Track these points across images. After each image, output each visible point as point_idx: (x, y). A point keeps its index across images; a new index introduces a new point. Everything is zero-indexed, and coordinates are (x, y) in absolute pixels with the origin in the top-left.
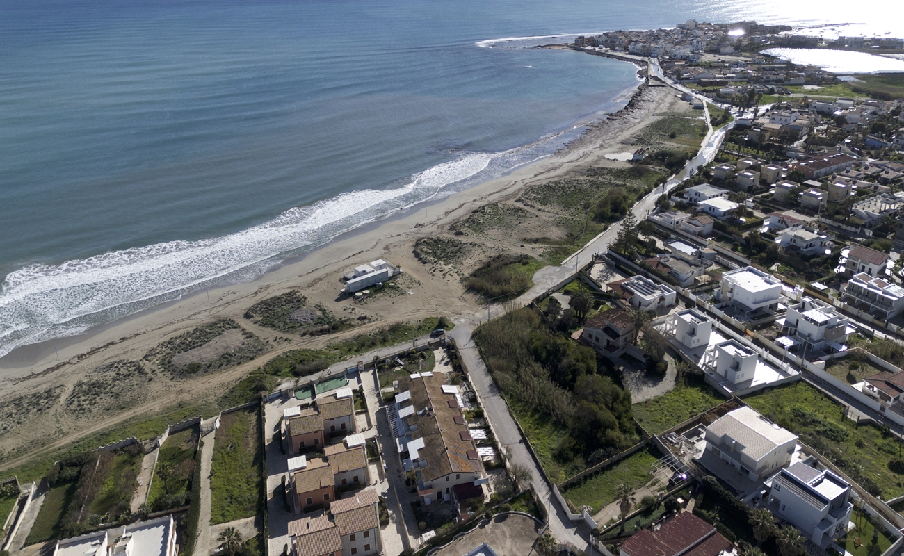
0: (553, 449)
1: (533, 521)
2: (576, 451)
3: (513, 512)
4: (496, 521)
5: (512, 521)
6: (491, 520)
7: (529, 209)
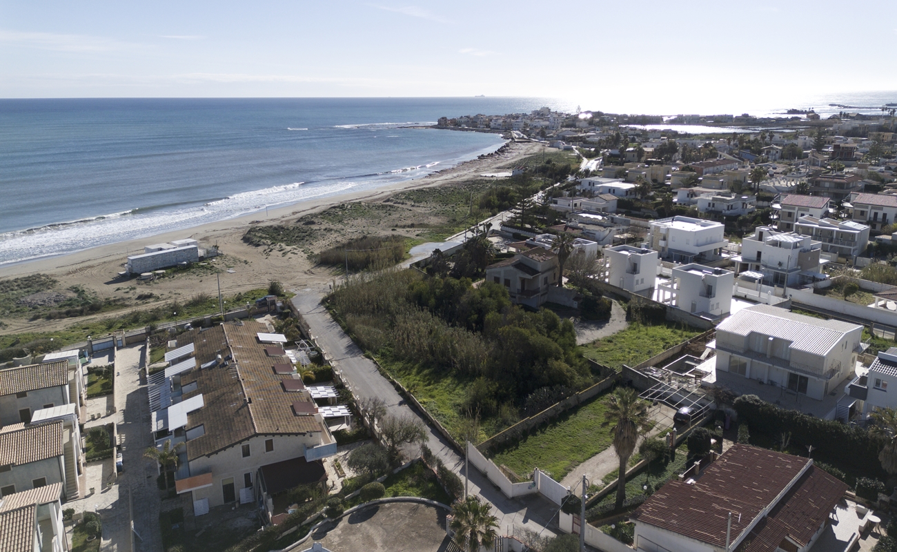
0: (459, 405)
1: (433, 509)
2: (501, 399)
3: (390, 498)
4: (353, 520)
5: (388, 516)
6: (340, 519)
7: (400, 206)
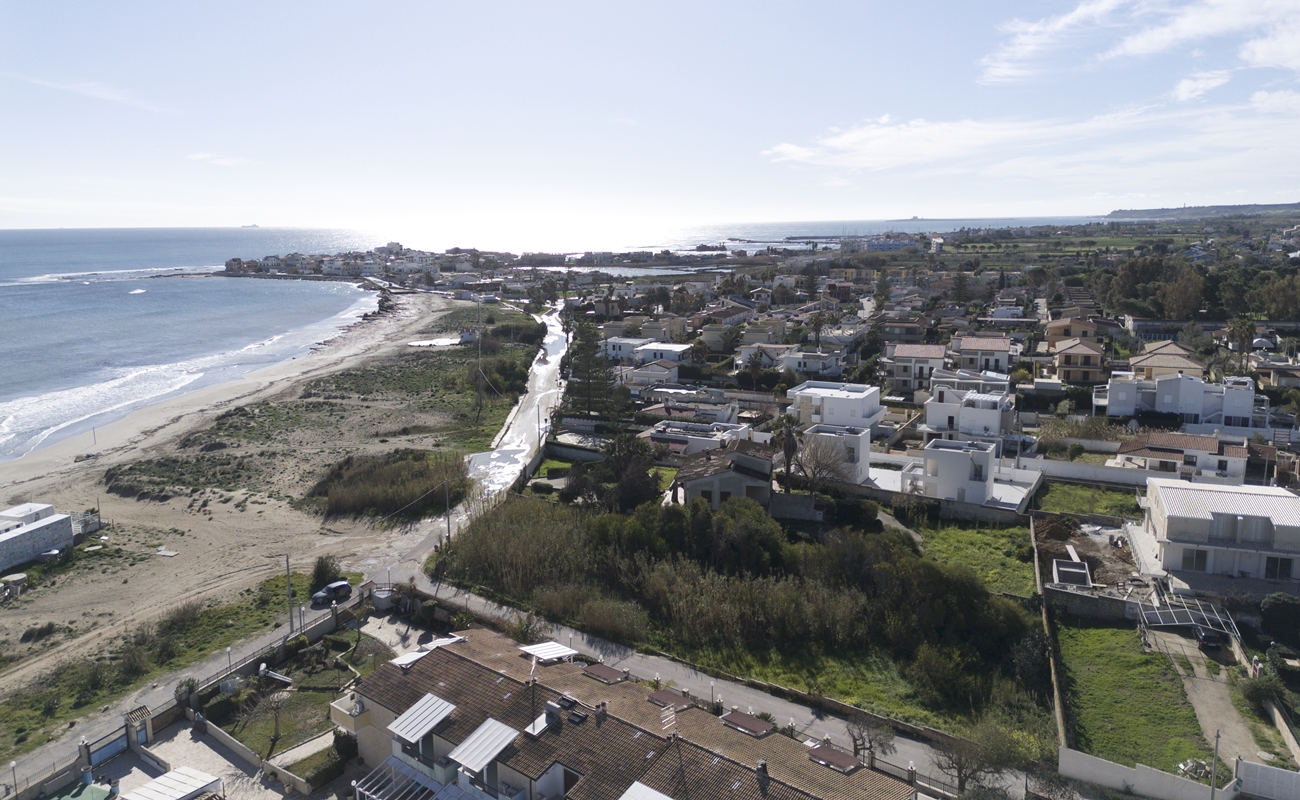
7: (339, 401)
